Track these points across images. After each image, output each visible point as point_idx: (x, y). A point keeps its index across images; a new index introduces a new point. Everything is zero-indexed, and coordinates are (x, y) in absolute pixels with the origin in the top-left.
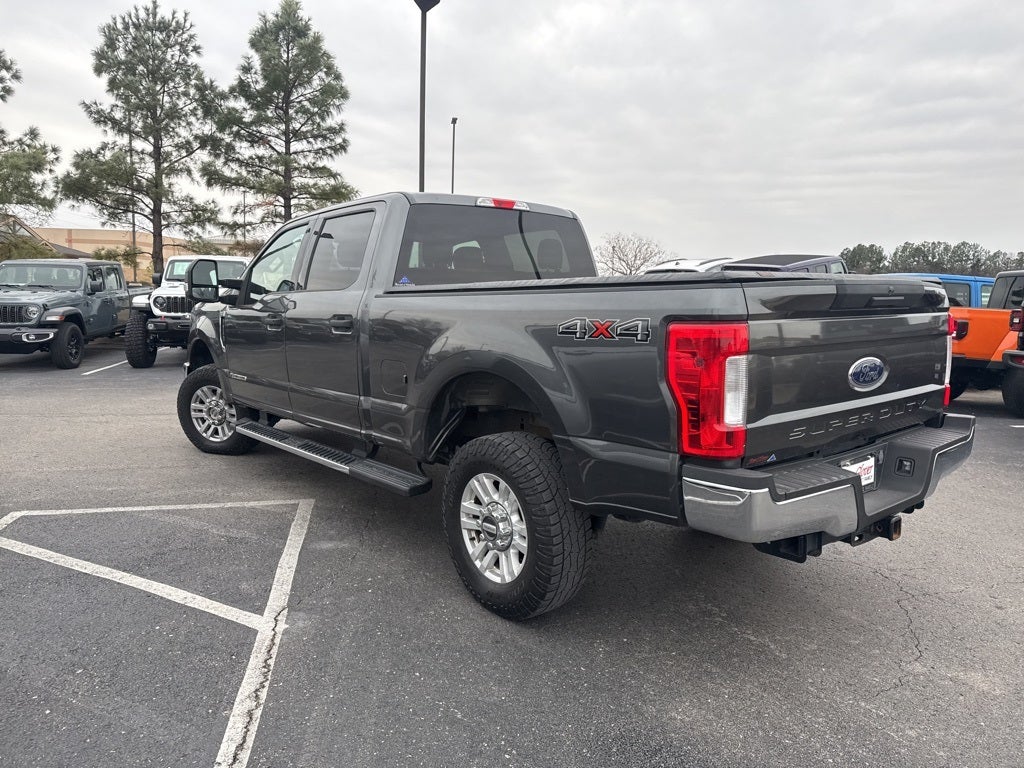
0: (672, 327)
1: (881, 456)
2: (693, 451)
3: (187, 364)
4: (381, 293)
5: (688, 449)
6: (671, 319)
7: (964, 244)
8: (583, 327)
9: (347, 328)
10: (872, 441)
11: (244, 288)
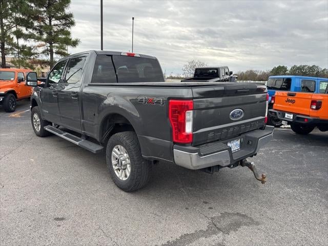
0: (170, 101)
1: (242, 140)
2: (176, 141)
3: (31, 107)
4: (87, 85)
5: (175, 140)
6: (169, 98)
7: (314, 66)
8: (145, 99)
9: (76, 97)
10: (240, 135)
11: (47, 81)
